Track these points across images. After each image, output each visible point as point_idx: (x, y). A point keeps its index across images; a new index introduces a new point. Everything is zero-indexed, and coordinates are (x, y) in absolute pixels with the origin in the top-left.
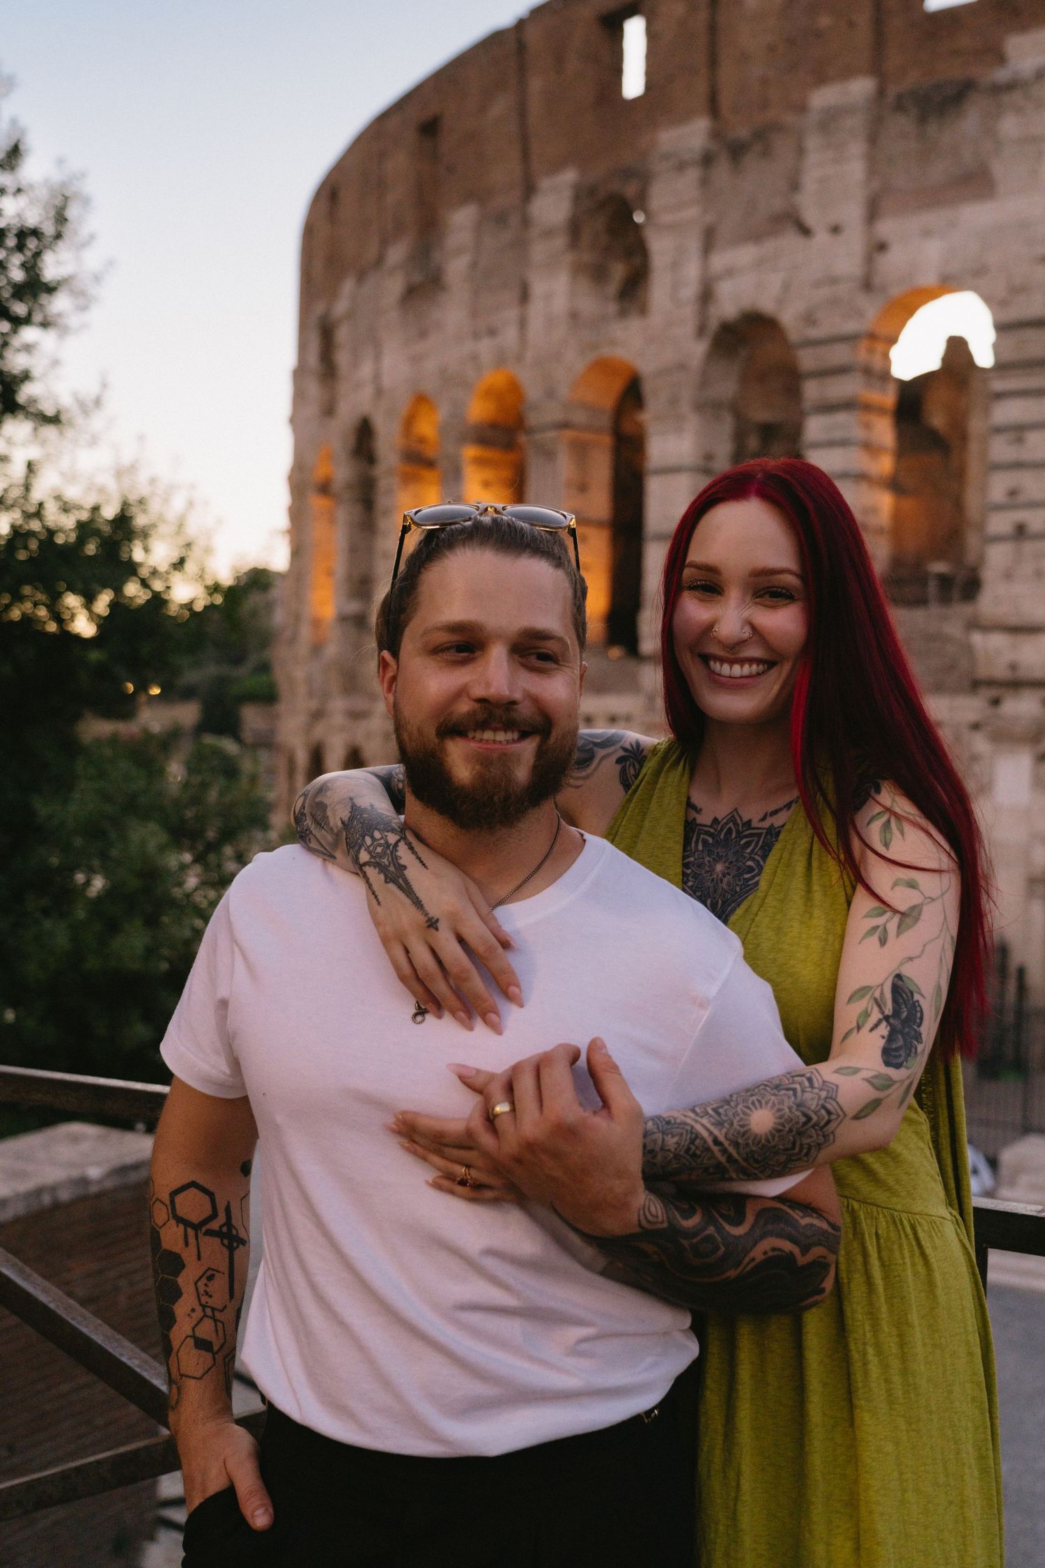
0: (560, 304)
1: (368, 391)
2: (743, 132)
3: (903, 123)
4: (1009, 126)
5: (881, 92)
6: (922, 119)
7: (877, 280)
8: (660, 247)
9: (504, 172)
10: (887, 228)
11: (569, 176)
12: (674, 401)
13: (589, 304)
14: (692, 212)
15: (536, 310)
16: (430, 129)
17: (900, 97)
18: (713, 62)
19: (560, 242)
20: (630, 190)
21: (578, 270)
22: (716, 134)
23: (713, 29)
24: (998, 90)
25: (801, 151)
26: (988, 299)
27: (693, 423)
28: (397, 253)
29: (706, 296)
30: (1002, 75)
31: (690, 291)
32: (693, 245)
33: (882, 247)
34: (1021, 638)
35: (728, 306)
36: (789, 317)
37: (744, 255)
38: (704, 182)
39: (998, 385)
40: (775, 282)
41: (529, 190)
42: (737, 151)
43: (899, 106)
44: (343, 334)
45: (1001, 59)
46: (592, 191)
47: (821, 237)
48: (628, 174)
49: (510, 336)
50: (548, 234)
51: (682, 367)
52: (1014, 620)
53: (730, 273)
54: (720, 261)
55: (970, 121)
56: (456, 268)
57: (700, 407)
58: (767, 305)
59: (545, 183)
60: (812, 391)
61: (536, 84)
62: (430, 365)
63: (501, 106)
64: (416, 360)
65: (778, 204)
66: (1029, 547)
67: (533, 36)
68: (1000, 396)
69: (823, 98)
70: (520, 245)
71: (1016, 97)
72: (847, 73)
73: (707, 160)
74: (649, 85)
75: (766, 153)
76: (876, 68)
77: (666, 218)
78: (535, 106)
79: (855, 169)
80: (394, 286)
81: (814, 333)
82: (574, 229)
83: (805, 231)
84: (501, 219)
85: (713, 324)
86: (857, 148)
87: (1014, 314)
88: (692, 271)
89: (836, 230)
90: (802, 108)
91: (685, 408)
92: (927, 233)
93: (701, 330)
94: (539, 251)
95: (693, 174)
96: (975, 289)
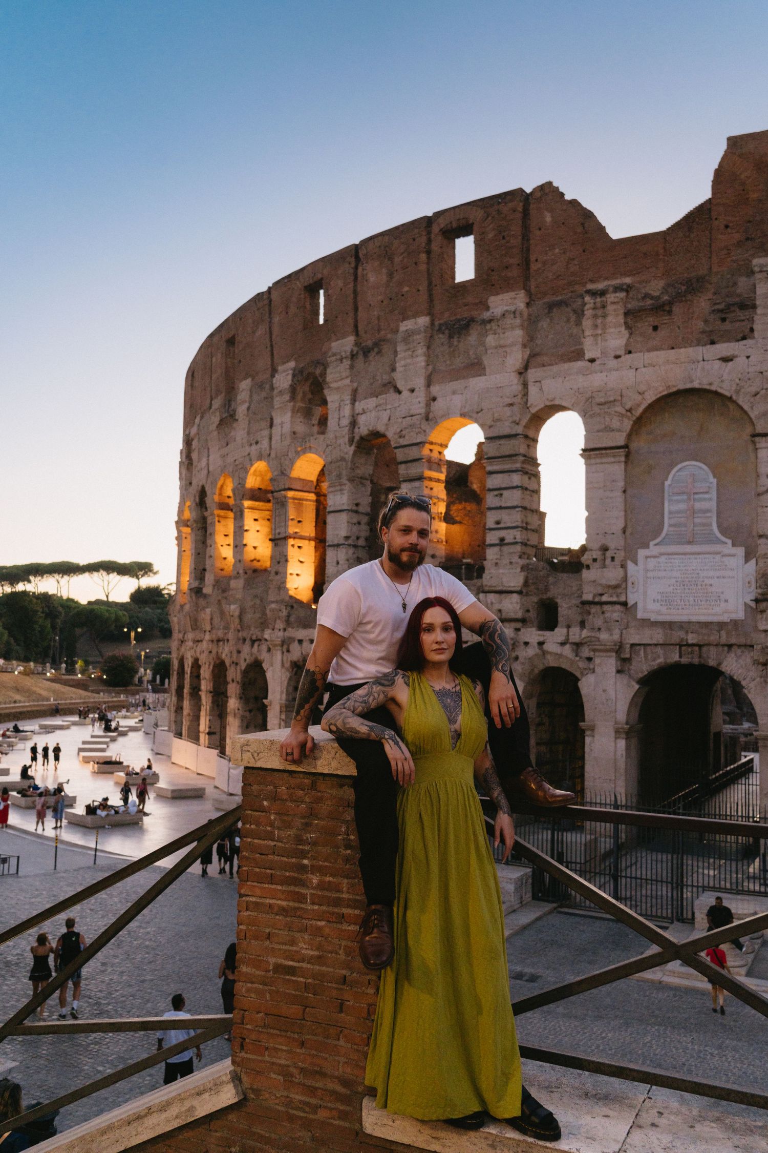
0: (287, 428)
1: (205, 472)
2: (369, 343)
3: (441, 338)
4: (490, 340)
5: (432, 324)
6: (451, 337)
7: (431, 416)
8: (332, 398)
9: (263, 363)
10: (435, 389)
11: (292, 364)
12: (339, 476)
13: (301, 428)
14: (347, 381)
15: (276, 431)
16: (231, 342)
17: (440, 325)
18: (356, 309)
19: (287, 397)
20: (318, 372)
21: (294, 411)
22: (357, 344)
23: (355, 292)
24: (485, 322)
25: (396, 353)
26: (482, 426)
27: (348, 487)
28: (217, 403)
29: (354, 424)
30: (486, 315)
31: (345, 422)
32: (347, 398)
33: (434, 399)
34: (504, 595)
35: (363, 429)
36: (390, 435)
37: (372, 402)
38: (352, 367)
39: (489, 468)
40: (385, 416)
41: (274, 371)
42: (366, 352)
43: (440, 330)
44: (195, 444)
45: (488, 308)
46: (301, 372)
47: (406, 393)
48: (318, 363)
49: (265, 444)
50: (281, 393)
51: (343, 459)
52: (499, 588)
53: (364, 412)
54: (359, 406)
55: (472, 338)
56: (241, 410)
57: (351, 480)
58: (381, 428)
59: (280, 368)
60: (402, 469)
61: (276, 319)
62: (230, 459)
63: (261, 331)
64: (224, 456)
65: (386, 377)
66: (505, 549)
67: (275, 296)
68: (491, 473)
69: (406, 326)
70: (269, 399)
71: (493, 325)
72: (416, 315)
73: (353, 356)
74: (325, 320)
75: (379, 352)
76: (430, 313)
77: (334, 385)
78: (276, 330)
79: (421, 361)
80: (216, 419)
81: (403, 442)
82: (293, 390)
83: (400, 392)
84: (261, 386)
85: (357, 438)
86: (421, 350)
87: (494, 433)
88: (347, 411)
89: (412, 391)
90: (397, 331)
91: (344, 480)
92: (454, 393)
93: (351, 441)
94: (277, 402)
95: (347, 363)
96: (476, 421)
